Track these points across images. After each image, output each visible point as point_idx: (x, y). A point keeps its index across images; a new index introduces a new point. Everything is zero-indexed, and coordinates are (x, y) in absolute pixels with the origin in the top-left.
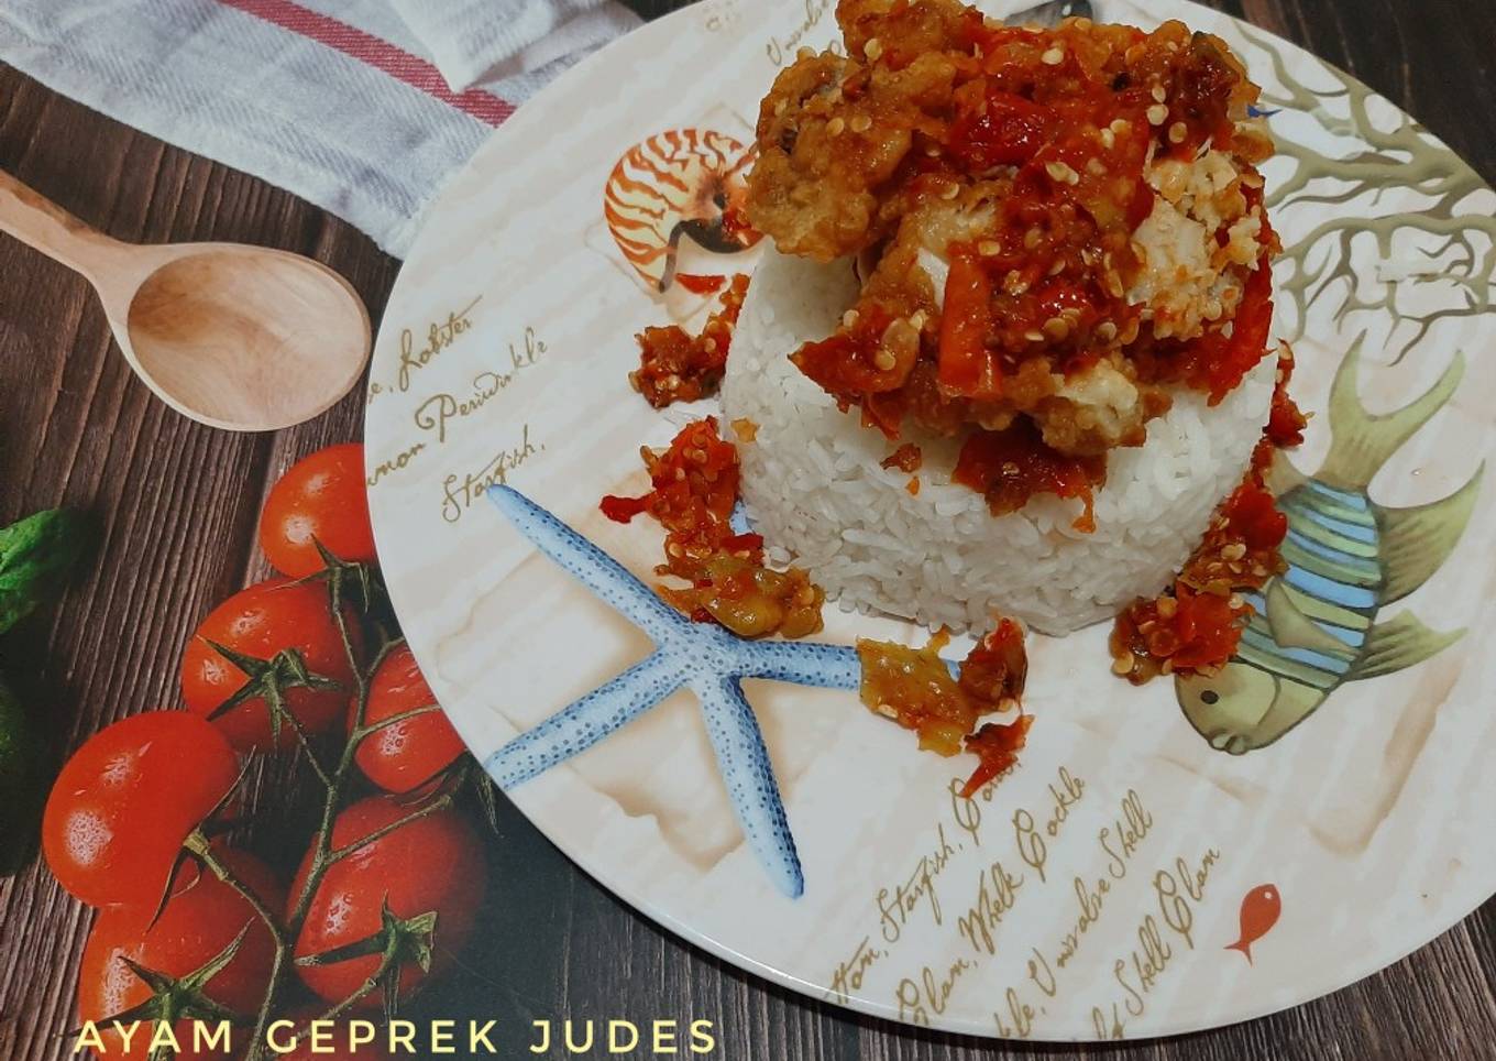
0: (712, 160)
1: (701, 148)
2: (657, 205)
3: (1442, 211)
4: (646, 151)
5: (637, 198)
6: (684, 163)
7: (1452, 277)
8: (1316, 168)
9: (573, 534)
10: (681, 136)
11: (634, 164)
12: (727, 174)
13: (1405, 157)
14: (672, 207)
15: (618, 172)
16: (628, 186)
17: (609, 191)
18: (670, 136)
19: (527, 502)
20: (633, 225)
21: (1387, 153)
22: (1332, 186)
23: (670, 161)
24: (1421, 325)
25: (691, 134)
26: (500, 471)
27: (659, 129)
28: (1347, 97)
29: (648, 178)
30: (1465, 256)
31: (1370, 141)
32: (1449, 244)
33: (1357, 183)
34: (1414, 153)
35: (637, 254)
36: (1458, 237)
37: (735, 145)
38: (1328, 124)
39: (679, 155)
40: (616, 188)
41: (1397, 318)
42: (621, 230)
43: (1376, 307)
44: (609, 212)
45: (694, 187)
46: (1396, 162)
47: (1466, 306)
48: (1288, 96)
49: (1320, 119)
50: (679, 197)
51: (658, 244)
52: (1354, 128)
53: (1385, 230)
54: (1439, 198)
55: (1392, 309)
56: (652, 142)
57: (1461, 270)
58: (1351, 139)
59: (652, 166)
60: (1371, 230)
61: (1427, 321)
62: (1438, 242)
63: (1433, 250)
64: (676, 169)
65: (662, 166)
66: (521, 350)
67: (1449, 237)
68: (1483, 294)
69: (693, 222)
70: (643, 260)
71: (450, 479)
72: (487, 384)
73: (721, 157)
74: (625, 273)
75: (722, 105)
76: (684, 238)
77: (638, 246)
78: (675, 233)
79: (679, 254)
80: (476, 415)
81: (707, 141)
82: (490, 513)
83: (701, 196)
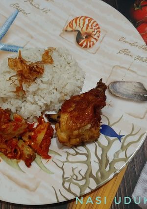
0: (94, 33)
1: (96, 31)
2: (81, 26)
3: (91, 175)
4: (92, 21)
5: (82, 22)
6: (92, 28)
7: (73, 175)
8: (105, 150)
9: (12, 23)
10: (97, 27)
11: (89, 20)
12: (92, 37)
13: (107, 169)
14: (82, 29)
15: (86, 17)
16: (84, 20)
17: (82, 17)
18: (97, 25)
19: (16, 16)
20: (76, 22)
21: (109, 165)
22: (99, 153)
23: (92, 26)
24: (61, 166)
25: (99, 28)
26: (21, 11)
27: (98, 22)
28: (125, 157)
29: (87, 22)
30: (78, 179)
31: (112, 162)
32: (82, 176)
33: (100, 158)
34: (108, 171)
35: (71, 25)
36: (83, 178)
37: (98, 37)
38: (117, 153)
39: (93, 27)
40: (83, 18)
41: (64, 163)
42: (74, 21)
43: (67, 158)
44: (77, 18)
45: (88, 31)
46: (106, 167)
47: (65, 177)
48: (125, 144)
49: (118, 151)
50: (84, 29)
51: (74, 28)
52: (116, 159)
53: (88, 163)
54: (95, 175)
55: (66, 162)
56: (95, 21)
57: (75, 177)
58: (113, 158)
59: (89, 23)
60: (87, 160)
61: (62, 168)
62: (83, 173)
63: (81, 172)
64: (90, 27)
65: (90, 25)
66: (45, 10)
67: (84, 176)
68: (68, 181)
69: (81, 33)
70: (70, 26)
71: (17, 4)
72: (37, 6)
73: (95, 35)
74: (66, 23)
75: (107, 32)
76: (77, 33)
77: (72, 24)
78: (77, 31)
79: (74, 32)
80: (31, 6)
81: (98, 31)
82: (13, 11)
83: (86, 33)
